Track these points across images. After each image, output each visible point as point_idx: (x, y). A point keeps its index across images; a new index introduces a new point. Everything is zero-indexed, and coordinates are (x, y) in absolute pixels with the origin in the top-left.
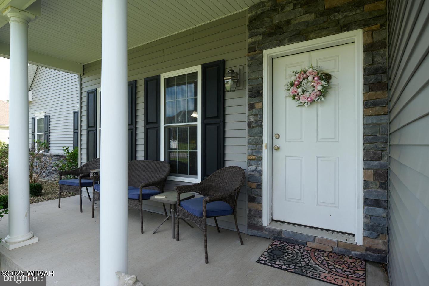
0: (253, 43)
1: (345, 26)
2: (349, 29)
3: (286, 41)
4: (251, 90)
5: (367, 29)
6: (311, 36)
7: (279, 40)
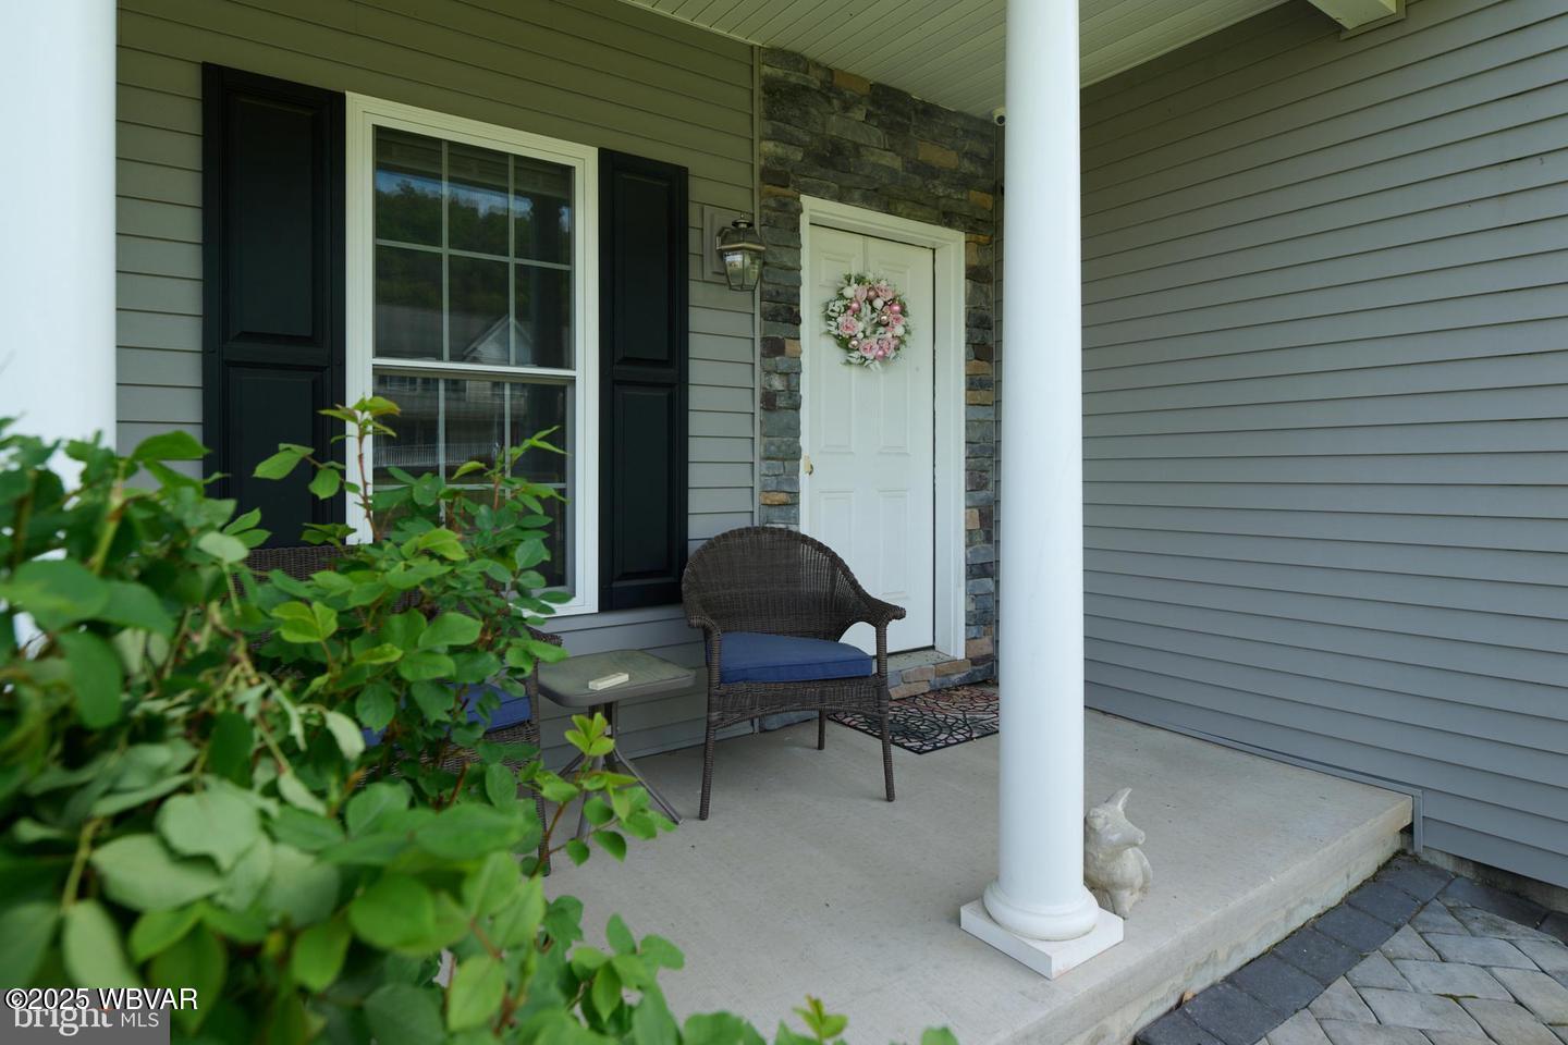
0: (781, 161)
1: (945, 214)
2: (949, 225)
3: (857, 194)
4: (771, 295)
5: (974, 237)
6: (900, 207)
7: (840, 187)
